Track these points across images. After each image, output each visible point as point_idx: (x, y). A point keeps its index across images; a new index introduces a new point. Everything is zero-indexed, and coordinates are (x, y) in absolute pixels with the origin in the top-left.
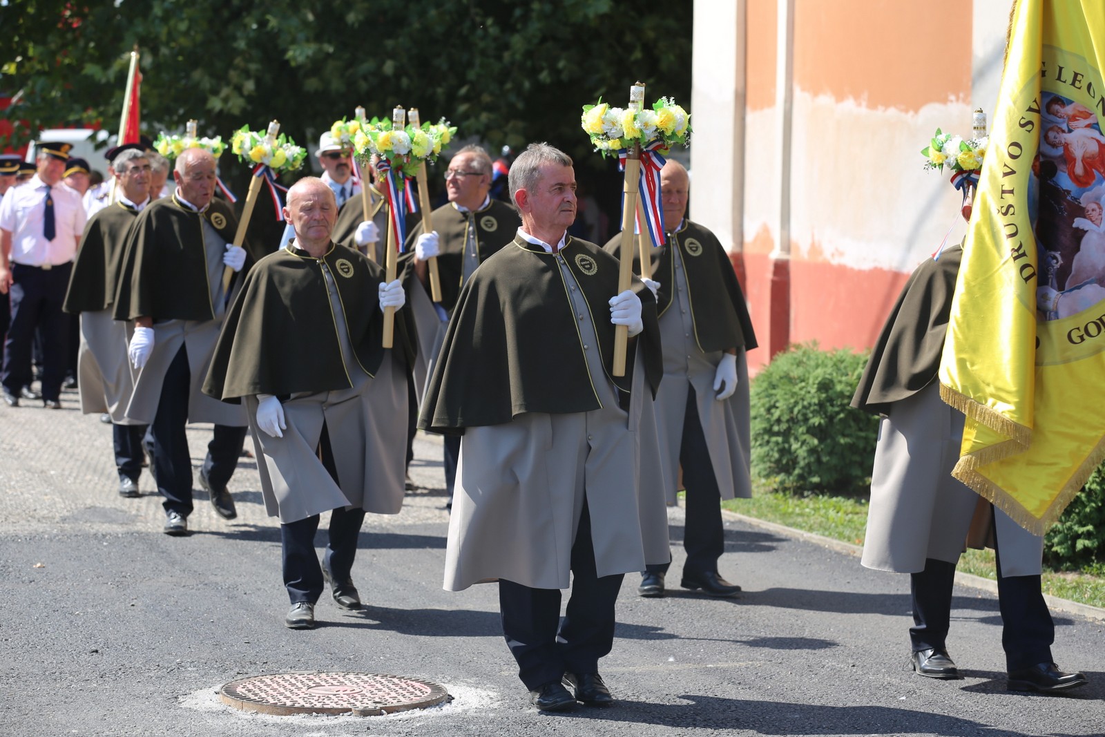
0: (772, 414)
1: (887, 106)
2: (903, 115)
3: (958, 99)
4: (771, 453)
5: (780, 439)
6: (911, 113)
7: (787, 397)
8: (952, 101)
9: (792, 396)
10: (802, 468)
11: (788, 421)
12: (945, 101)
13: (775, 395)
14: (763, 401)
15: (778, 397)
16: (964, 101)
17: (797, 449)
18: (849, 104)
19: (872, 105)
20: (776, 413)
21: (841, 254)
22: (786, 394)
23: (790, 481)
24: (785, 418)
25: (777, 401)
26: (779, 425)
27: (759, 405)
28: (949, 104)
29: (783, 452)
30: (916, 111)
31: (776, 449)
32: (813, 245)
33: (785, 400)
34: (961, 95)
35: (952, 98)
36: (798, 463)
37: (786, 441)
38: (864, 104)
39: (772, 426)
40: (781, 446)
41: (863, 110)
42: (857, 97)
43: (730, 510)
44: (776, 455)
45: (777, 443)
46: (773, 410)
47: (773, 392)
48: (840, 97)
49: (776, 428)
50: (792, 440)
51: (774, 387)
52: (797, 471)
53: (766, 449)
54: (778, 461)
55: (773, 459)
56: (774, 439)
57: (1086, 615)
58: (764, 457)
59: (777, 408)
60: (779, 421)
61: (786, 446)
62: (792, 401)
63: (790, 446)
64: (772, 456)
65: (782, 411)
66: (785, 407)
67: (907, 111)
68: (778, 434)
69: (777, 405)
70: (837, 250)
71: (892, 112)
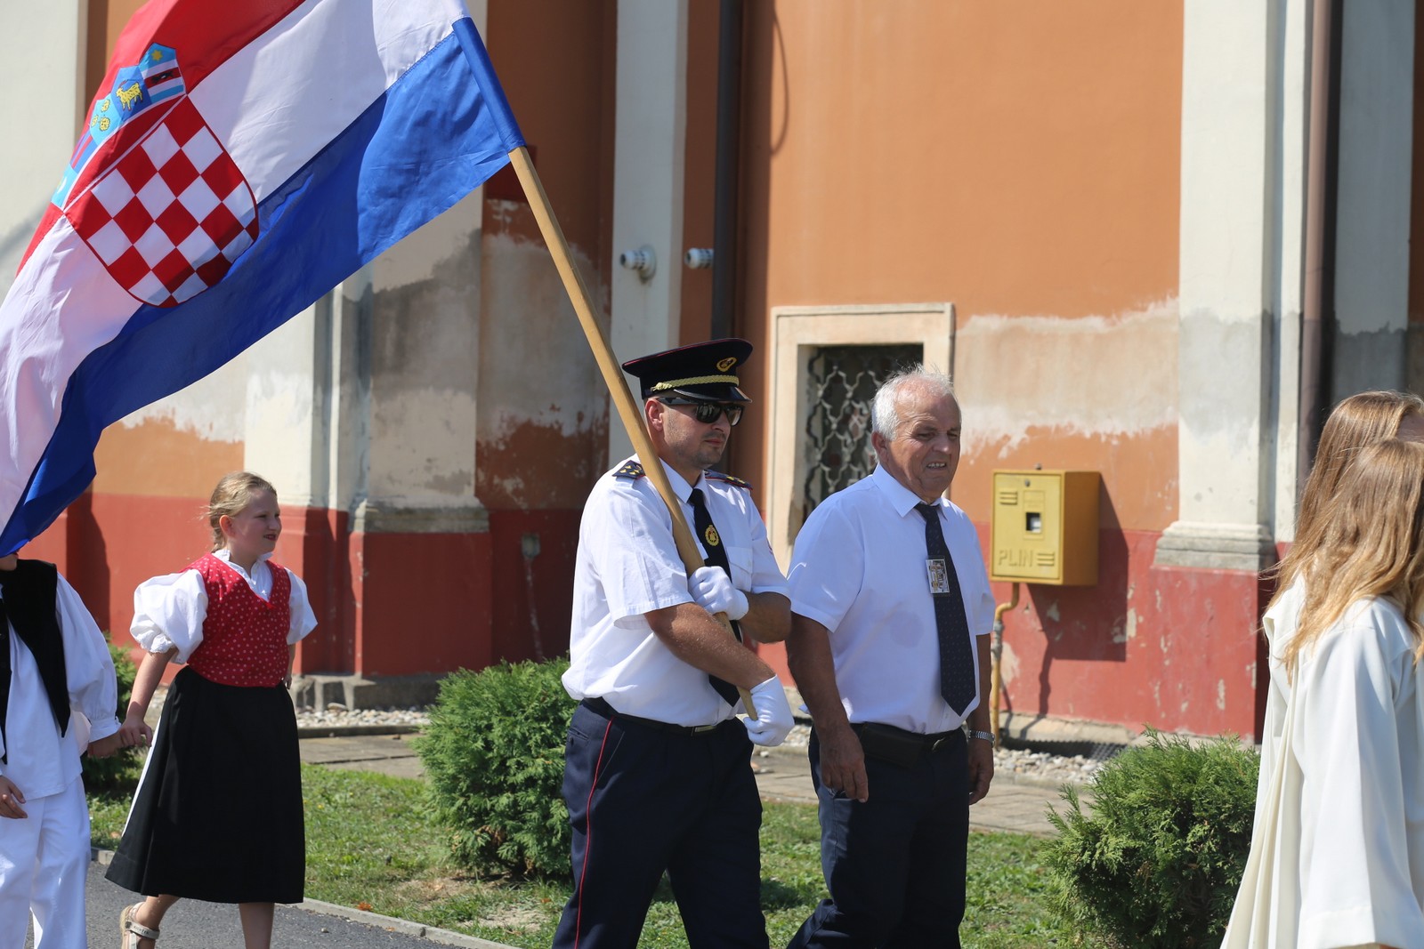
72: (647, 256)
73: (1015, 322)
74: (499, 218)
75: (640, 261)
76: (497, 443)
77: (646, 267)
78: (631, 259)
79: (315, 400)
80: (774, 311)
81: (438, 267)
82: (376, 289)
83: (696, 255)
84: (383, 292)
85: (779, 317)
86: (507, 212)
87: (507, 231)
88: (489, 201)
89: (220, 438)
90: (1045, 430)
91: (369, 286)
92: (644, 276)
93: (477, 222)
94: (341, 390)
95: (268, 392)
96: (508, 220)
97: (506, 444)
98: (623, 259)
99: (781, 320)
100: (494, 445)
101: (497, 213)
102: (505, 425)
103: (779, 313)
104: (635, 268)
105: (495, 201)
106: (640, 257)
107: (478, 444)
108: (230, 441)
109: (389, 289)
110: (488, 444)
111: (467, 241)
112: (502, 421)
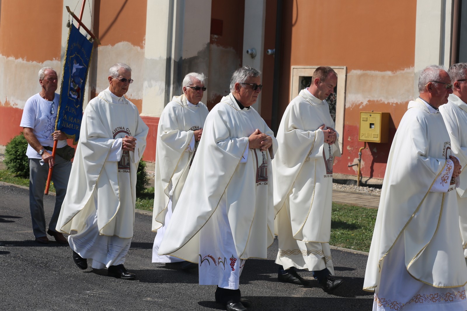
0: (17, 154)
1: (33, 61)
2: (38, 64)
3: (56, 59)
4: (17, 165)
5: (19, 161)
6: (41, 63)
7: (22, 148)
8: (54, 60)
9: (23, 148)
10: (26, 170)
11: (22, 155)
12: (52, 60)
13: (18, 148)
14: (14, 149)
15: (19, 148)
16: (58, 60)
17: (25, 164)
18: (20, 60)
19: (28, 60)
20: (19, 153)
21: (17, 105)
22: (21, 147)
23: (22, 173)
24: (21, 154)
25: (19, 149)
26: (19, 157)
27: (12, 151)
28: (53, 61)
29: (21, 164)
30: (43, 63)
31: (18, 164)
32: (6, 101)
33: (21, 149)
34: (57, 58)
35: (54, 59)
36: (25, 168)
37: (21, 161)
38: (25, 60)
39: (17, 157)
40: (20, 163)
41: (25, 62)
42: (23, 58)
43: (7, 182)
44: (18, 166)
45: (19, 162)
46: (17, 152)
47: (17, 147)
48: (17, 58)
49: (18, 158)
50: (23, 161)
51: (17, 145)
52: (25, 171)
53: (15, 164)
54: (19, 168)
55: (17, 167)
56: (18, 161)
57: (140, 212)
58: (14, 166)
59: (19, 151)
60: (19, 155)
61: (21, 163)
62: (24, 149)
63: (23, 163)
64: (17, 166)
65: (20, 152)
66: (21, 151)
67: (39, 62)
68: (18, 159)
69: (19, 150)
70: (15, 103)
71: (34, 62)
72: (254, 51)
73: (365, 72)
74: (214, 40)
75: (252, 52)
76: (212, 101)
77: (253, 54)
78: (250, 52)
79: (165, 88)
80: (292, 67)
81: (199, 53)
82: (183, 58)
83: (270, 51)
84: (185, 59)
85: (293, 68)
86: (216, 38)
87: (215, 43)
88: (211, 35)
89: (134, 98)
90: (374, 101)
91: (181, 58)
92: (253, 56)
93: (209, 41)
94: (173, 86)
95: (150, 86)
96: (216, 40)
97: (214, 101)
98: (248, 52)
99: (294, 69)
100: (211, 101)
101: (213, 38)
102: (214, 96)
103: (293, 67)
104: (251, 54)
105: (213, 35)
106: (252, 51)
107: (207, 101)
108: (137, 99)
109: (186, 58)
110: (209, 101)
111: (206, 46)
112: (213, 95)
